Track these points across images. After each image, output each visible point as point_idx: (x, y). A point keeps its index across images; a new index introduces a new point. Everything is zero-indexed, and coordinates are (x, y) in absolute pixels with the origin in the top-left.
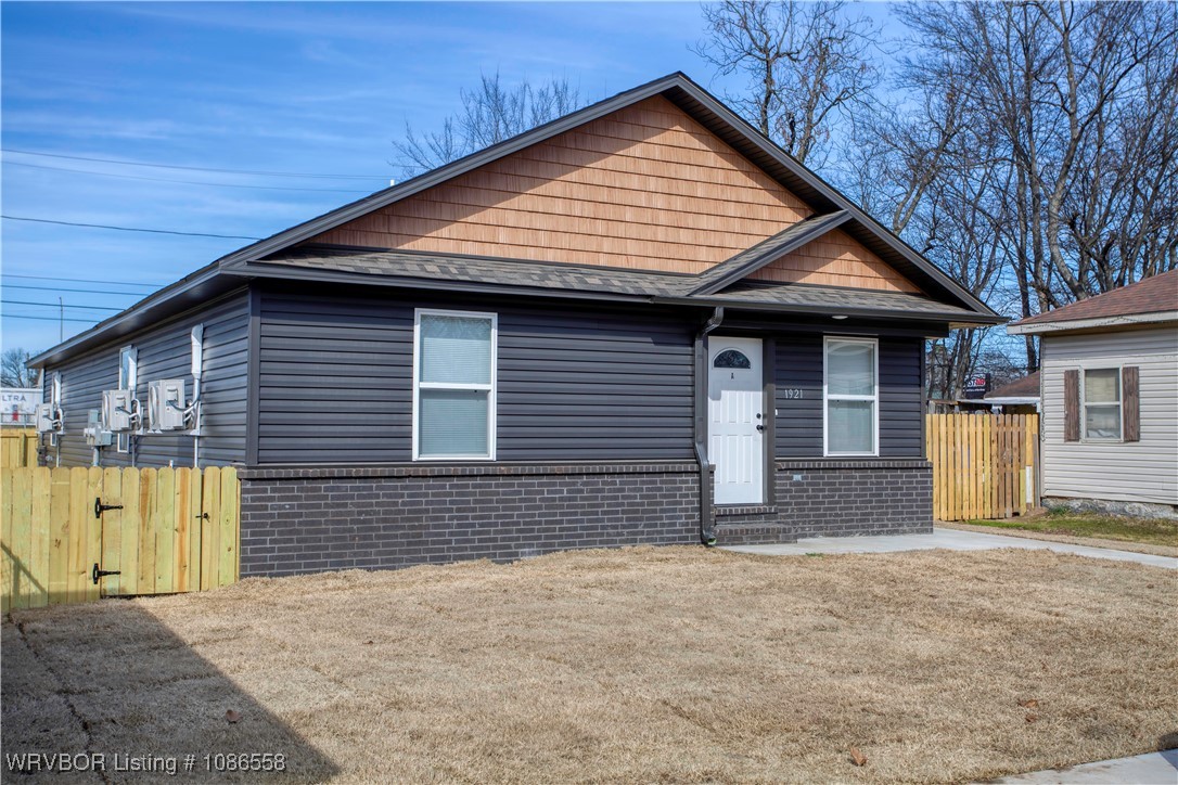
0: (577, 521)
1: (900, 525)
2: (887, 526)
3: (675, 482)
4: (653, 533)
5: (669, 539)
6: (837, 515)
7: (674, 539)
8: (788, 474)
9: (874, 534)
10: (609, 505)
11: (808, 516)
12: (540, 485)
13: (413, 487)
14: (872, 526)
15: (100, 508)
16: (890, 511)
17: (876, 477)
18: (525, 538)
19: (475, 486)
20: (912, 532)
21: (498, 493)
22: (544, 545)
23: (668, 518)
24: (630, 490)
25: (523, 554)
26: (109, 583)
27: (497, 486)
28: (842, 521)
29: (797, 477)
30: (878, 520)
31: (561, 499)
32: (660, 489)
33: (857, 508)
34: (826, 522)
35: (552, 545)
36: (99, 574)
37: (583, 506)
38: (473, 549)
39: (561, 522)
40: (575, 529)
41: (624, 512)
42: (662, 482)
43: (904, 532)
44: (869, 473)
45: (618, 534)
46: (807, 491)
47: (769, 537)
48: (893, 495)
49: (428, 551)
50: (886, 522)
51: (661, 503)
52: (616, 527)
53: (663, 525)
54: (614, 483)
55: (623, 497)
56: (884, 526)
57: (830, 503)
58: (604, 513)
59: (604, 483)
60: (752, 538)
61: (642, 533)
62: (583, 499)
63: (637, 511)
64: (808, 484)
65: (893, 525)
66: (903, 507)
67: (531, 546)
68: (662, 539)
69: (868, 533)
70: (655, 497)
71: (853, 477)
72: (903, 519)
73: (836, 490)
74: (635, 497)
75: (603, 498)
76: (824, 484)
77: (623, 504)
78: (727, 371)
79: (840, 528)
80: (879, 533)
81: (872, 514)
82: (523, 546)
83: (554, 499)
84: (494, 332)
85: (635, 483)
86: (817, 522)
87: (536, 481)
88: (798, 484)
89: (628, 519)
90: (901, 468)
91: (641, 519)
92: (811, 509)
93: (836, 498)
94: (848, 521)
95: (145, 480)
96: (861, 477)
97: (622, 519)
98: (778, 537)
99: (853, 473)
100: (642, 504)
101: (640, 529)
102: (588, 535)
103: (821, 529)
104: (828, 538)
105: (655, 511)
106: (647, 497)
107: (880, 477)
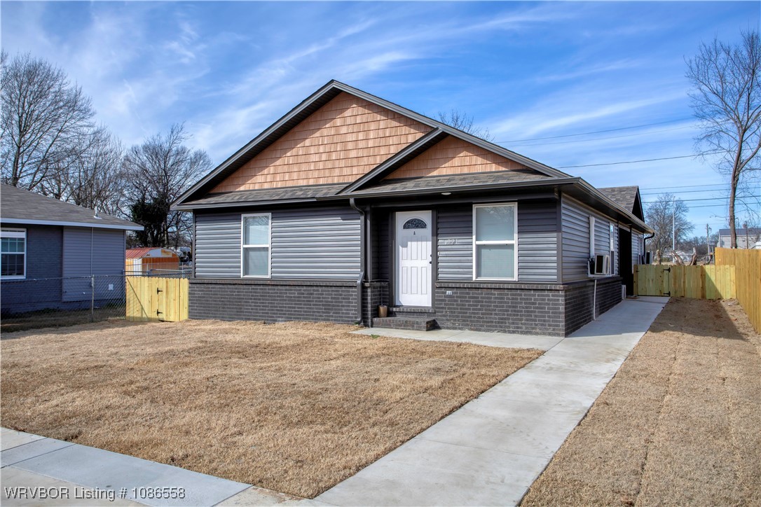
0: (301, 308)
1: (533, 328)
2: (521, 328)
3: (349, 292)
4: (337, 317)
5: (346, 321)
6: (479, 317)
7: (348, 321)
8: (443, 290)
9: (509, 332)
10: (316, 301)
11: (458, 317)
12: (286, 290)
13: (239, 289)
14: (509, 327)
15: (158, 291)
16: (524, 318)
17: (511, 295)
18: (280, 314)
19: (260, 289)
20: (544, 334)
21: (269, 293)
22: (287, 318)
23: (345, 310)
24: (326, 294)
25: (279, 321)
26: (161, 316)
27: (269, 289)
28: (483, 322)
29: (449, 292)
30: (513, 323)
31: (294, 297)
32: (341, 295)
33: (496, 314)
34: (471, 321)
35: (291, 318)
36: (158, 313)
37: (304, 301)
38: (260, 316)
39: (295, 308)
40: (301, 311)
41: (323, 305)
42: (342, 291)
43: (537, 334)
44: (506, 292)
45: (320, 316)
46: (457, 301)
47: (408, 326)
48: (527, 308)
49: (244, 315)
50: (520, 325)
51: (342, 302)
52: (319, 312)
53: (343, 313)
54: (318, 291)
55: (323, 298)
56: (518, 328)
57: (474, 309)
58: (314, 305)
59: (314, 290)
60: (396, 325)
61: (332, 316)
62: (304, 297)
63: (329, 305)
64: (457, 297)
65: (527, 328)
66: (536, 316)
67: (282, 317)
68: (343, 321)
69: (505, 332)
70: (338, 298)
71: (492, 294)
72: (536, 325)
73: (479, 302)
74: (329, 298)
75: (313, 298)
76: (470, 297)
77: (322, 301)
78: (411, 231)
79: (482, 326)
80: (514, 332)
81: (509, 319)
82: (279, 317)
83: (291, 297)
84: (270, 221)
85: (329, 291)
86: (464, 321)
87: (283, 288)
88: (449, 296)
89: (325, 309)
90: (534, 290)
91: (332, 309)
92: (460, 313)
93: (479, 307)
94: (488, 322)
95: (167, 282)
96: (498, 294)
97: (322, 309)
98: (413, 326)
99: (493, 291)
100: (332, 302)
101: (331, 314)
102: (307, 315)
103: (468, 325)
104: (472, 332)
105: (338, 306)
106: (334, 298)
107: (516, 295)
